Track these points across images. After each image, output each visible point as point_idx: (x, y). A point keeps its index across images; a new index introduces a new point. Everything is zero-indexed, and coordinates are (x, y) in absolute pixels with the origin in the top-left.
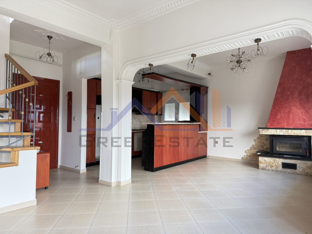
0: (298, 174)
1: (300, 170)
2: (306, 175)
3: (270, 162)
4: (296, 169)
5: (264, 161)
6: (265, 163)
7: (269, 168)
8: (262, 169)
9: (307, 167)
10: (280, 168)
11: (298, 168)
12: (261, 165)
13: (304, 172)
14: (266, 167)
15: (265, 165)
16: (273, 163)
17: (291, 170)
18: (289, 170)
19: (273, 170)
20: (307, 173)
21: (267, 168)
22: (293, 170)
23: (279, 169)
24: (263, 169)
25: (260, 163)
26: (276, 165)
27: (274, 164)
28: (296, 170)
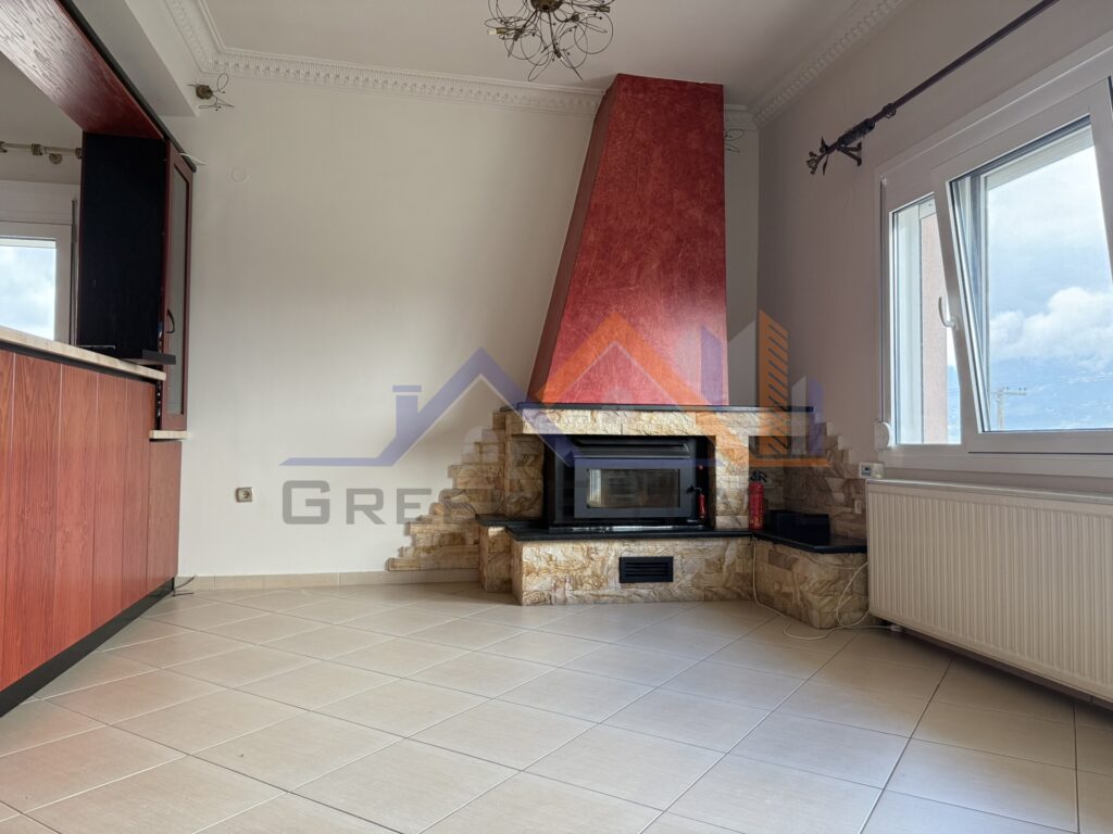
0: (678, 600)
1: (683, 581)
2: (706, 599)
3: (571, 562)
4: (671, 580)
5: (543, 564)
6: (548, 571)
7: (568, 594)
8: (535, 603)
9: (709, 563)
10: (613, 585)
11: (677, 573)
12: (531, 585)
13: (698, 588)
14: (556, 587)
15: (549, 579)
16: (584, 568)
17: (651, 585)
18: (644, 589)
19: (582, 601)
20: (708, 589)
21: (558, 595)
22: (659, 587)
23: (607, 592)
24: (544, 601)
25: (529, 573)
26: (594, 574)
27: (588, 572)
28: (671, 584)
